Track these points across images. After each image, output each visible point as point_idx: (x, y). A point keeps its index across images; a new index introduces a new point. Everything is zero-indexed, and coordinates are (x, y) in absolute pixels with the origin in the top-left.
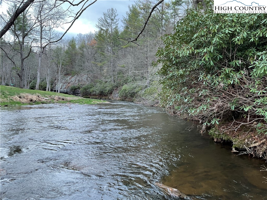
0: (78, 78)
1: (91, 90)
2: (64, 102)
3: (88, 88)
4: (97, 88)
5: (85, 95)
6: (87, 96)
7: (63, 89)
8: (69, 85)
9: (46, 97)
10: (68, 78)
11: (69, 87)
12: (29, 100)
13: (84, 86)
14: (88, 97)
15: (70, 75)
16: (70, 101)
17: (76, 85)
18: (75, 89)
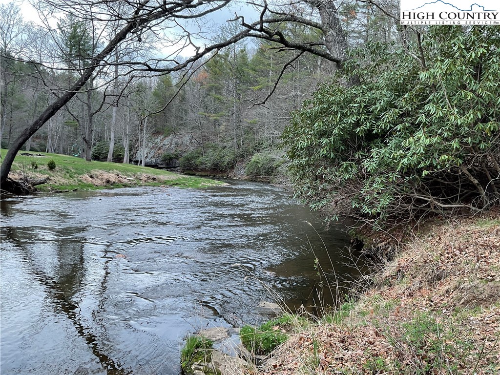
0: (176, 140)
1: (198, 161)
2: (155, 183)
3: (193, 158)
4: (208, 159)
5: (187, 169)
7: (149, 158)
8: (159, 151)
9: (129, 176)
10: (159, 140)
11: (160, 155)
12: (104, 181)
13: (185, 155)
14: (193, 173)
15: (162, 135)
16: (165, 183)
17: (172, 152)
18: (171, 159)
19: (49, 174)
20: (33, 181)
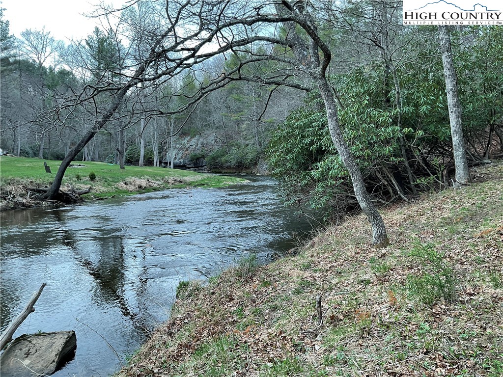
0: (201, 140)
1: (223, 159)
2: (181, 185)
3: (218, 157)
4: (232, 157)
5: (214, 168)
6: (217, 170)
7: (178, 159)
8: (187, 152)
9: (158, 180)
10: (186, 141)
11: (188, 156)
12: (137, 186)
13: (211, 154)
14: (219, 171)
15: (189, 136)
16: (190, 184)
17: (199, 152)
18: (198, 159)
19: (91, 184)
20: (80, 191)
